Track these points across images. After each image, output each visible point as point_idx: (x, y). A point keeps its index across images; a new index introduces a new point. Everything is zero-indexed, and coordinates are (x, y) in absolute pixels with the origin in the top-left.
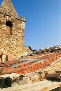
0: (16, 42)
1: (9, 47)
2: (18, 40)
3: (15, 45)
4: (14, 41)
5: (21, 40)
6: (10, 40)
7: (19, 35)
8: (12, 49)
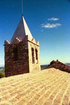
0: (21, 65)
1: (17, 71)
2: (23, 64)
3: (21, 68)
4: (20, 66)
5: (26, 62)
6: (17, 65)
7: (24, 57)
8: (19, 72)
